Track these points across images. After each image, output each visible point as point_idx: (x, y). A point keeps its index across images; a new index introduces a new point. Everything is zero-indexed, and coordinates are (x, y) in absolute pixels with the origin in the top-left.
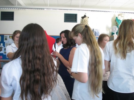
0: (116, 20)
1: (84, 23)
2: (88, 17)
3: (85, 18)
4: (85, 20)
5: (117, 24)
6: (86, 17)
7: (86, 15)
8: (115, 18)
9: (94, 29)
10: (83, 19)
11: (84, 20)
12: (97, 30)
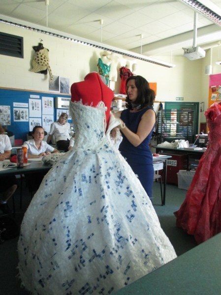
0: (99, 63)
1: (40, 60)
2: (48, 50)
3: (41, 51)
4: (43, 56)
5: (102, 72)
6: (43, 48)
7: (42, 42)
8: (98, 60)
9: (58, 77)
10: (39, 53)
11: (39, 56)
12: (64, 79)
